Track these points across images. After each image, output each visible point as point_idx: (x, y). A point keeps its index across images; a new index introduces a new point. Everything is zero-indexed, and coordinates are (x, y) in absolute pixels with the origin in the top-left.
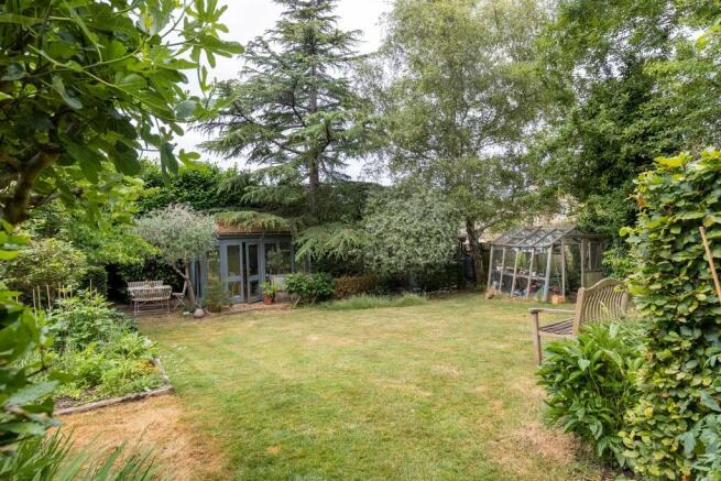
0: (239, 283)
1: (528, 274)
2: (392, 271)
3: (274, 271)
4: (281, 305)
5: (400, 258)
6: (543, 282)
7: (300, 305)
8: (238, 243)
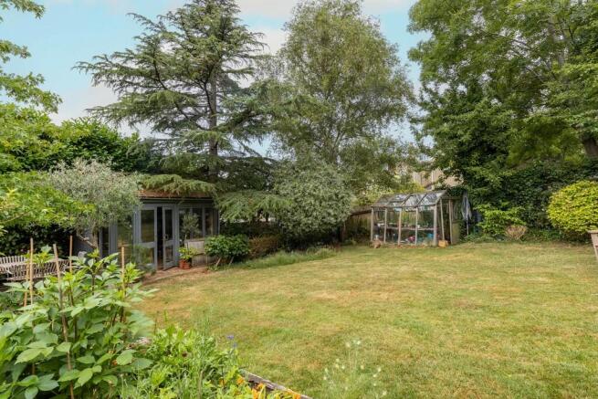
0: (153, 249)
1: (414, 226)
2: (307, 230)
3: (190, 235)
4: (201, 269)
5: (316, 218)
6: (432, 232)
7: (221, 266)
8: (153, 207)
